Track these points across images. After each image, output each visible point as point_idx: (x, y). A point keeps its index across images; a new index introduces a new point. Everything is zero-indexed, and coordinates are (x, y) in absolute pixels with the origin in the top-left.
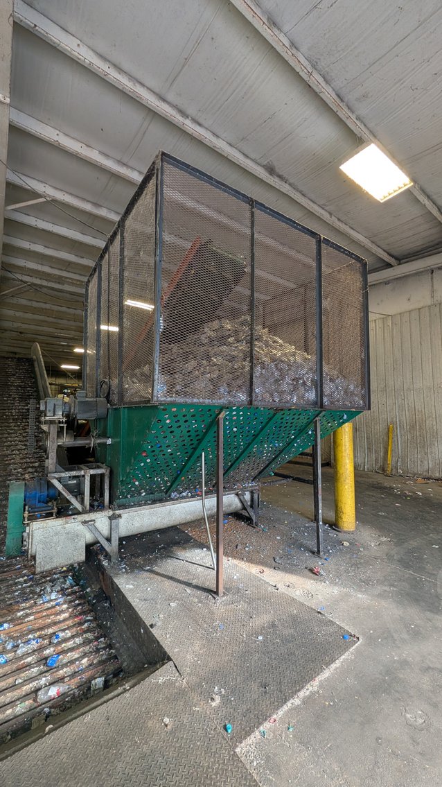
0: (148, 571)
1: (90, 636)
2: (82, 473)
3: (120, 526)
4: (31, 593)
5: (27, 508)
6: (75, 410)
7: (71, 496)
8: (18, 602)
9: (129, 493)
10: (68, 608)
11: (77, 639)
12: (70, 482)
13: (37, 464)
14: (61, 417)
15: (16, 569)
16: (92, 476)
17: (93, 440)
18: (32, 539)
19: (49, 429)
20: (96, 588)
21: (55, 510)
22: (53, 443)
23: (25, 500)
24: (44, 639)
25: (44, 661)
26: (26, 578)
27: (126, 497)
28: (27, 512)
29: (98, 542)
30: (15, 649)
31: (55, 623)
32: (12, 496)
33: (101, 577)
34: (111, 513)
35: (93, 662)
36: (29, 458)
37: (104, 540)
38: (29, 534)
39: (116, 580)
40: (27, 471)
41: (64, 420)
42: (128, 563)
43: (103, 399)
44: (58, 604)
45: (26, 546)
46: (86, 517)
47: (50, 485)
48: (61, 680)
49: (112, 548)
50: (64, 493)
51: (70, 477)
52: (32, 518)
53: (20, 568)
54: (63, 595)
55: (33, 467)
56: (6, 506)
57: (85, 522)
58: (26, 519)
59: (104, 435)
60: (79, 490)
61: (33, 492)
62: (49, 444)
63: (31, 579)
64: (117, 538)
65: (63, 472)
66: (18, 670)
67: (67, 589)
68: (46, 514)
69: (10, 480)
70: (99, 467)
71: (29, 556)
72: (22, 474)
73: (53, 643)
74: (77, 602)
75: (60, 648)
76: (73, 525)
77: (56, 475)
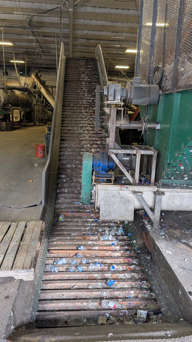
0: (184, 243)
1: (136, 276)
2: (134, 152)
3: (163, 201)
4: (96, 231)
5: (94, 173)
6: (131, 95)
7: (125, 170)
8: (89, 234)
9: (172, 175)
10: (120, 250)
11: (127, 274)
12: (124, 158)
13: (99, 142)
14: (120, 102)
15: (87, 212)
16: (142, 156)
17: (144, 124)
18: (97, 196)
19: (110, 112)
20: (141, 242)
21: (113, 179)
22: (113, 124)
23: (93, 167)
24: (105, 266)
25: (105, 281)
26: (93, 219)
27: (170, 178)
28: (94, 176)
29: (144, 209)
30: (88, 265)
31: (111, 257)
32: (84, 162)
33: (144, 236)
34: (156, 189)
35: (138, 296)
36: (94, 137)
37: (149, 209)
38: (95, 192)
39: (157, 243)
40: (93, 147)
41: (122, 104)
42: (166, 232)
43: (155, 86)
44: (113, 244)
45: (93, 200)
46: (136, 188)
47: (110, 159)
48: (116, 298)
49: (155, 217)
50: (120, 166)
51: (124, 154)
52: (98, 181)
53: (89, 212)
54: (117, 239)
55: (96, 144)
56: (81, 169)
57: (135, 192)
58: (94, 181)
59: (154, 120)
60: (131, 166)
61: (98, 162)
62: (110, 124)
63: (96, 221)
64: (160, 211)
65: (120, 149)
66: (89, 279)
67: (119, 236)
68: (107, 180)
69: (83, 152)
70: (147, 149)
71: (96, 207)
72: (90, 149)
73: (111, 271)
74: (126, 247)
75: (115, 276)
76: (126, 192)
77: (115, 151)
